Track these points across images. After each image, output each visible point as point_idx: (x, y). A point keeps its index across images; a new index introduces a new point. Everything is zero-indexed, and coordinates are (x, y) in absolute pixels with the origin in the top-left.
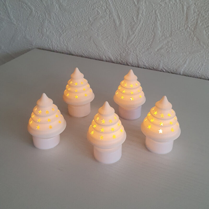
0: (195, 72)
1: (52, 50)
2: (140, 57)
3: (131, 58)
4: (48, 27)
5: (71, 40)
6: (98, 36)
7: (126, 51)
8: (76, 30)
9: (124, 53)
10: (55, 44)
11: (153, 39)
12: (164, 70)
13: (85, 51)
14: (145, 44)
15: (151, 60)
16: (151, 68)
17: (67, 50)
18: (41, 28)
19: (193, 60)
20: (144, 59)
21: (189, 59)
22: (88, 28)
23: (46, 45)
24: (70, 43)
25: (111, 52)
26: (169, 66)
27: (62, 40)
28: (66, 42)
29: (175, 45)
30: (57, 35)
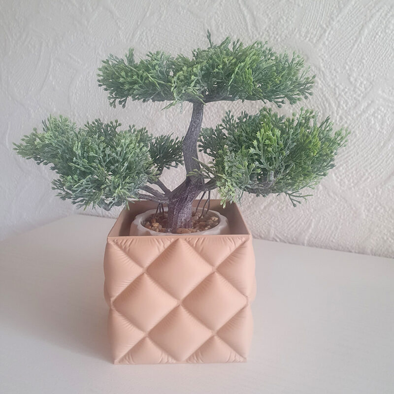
0: (327, 241)
19: (321, 221)
21: (315, 219)
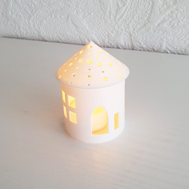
1: (20, 37)
2: (135, 37)
3: (122, 39)
4: (13, 8)
5: (43, 22)
6: (78, 14)
7: (115, 30)
8: (49, 9)
9: (113, 32)
10: (24, 29)
11: (151, 11)
12: (169, 52)
13: (62, 35)
14: (141, 18)
15: (149, 40)
16: (150, 50)
17: (39, 36)
18: (5, 10)
20: (141, 38)
22: (64, 4)
23: (13, 32)
24: (42, 27)
25: (96, 33)
26: (175, 45)
27: (32, 24)
28: (37, 26)
29: (182, 16)
30: (25, 18)
